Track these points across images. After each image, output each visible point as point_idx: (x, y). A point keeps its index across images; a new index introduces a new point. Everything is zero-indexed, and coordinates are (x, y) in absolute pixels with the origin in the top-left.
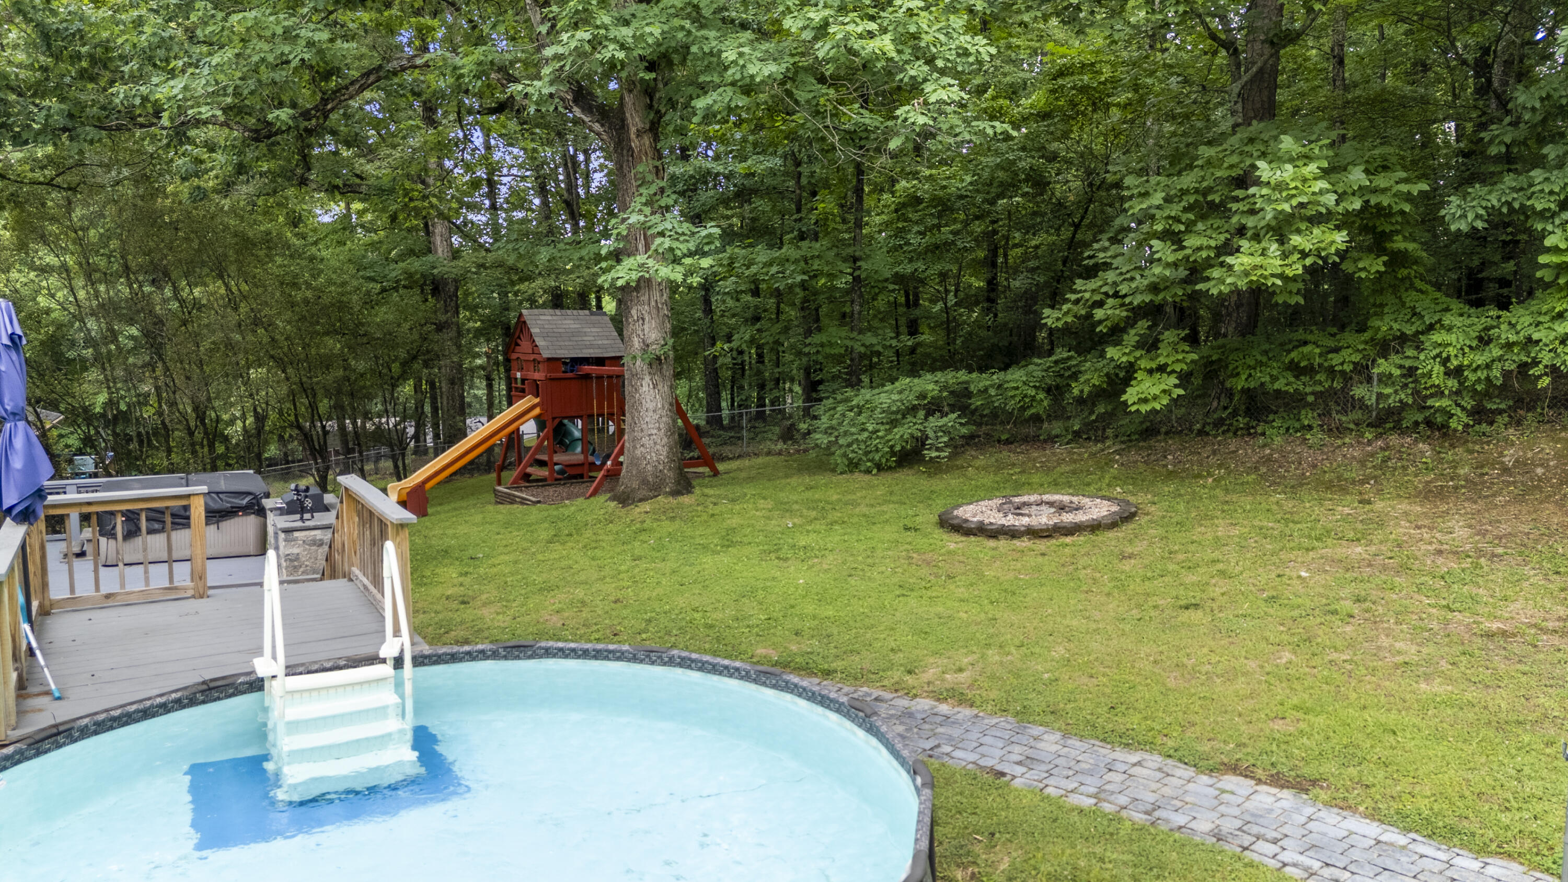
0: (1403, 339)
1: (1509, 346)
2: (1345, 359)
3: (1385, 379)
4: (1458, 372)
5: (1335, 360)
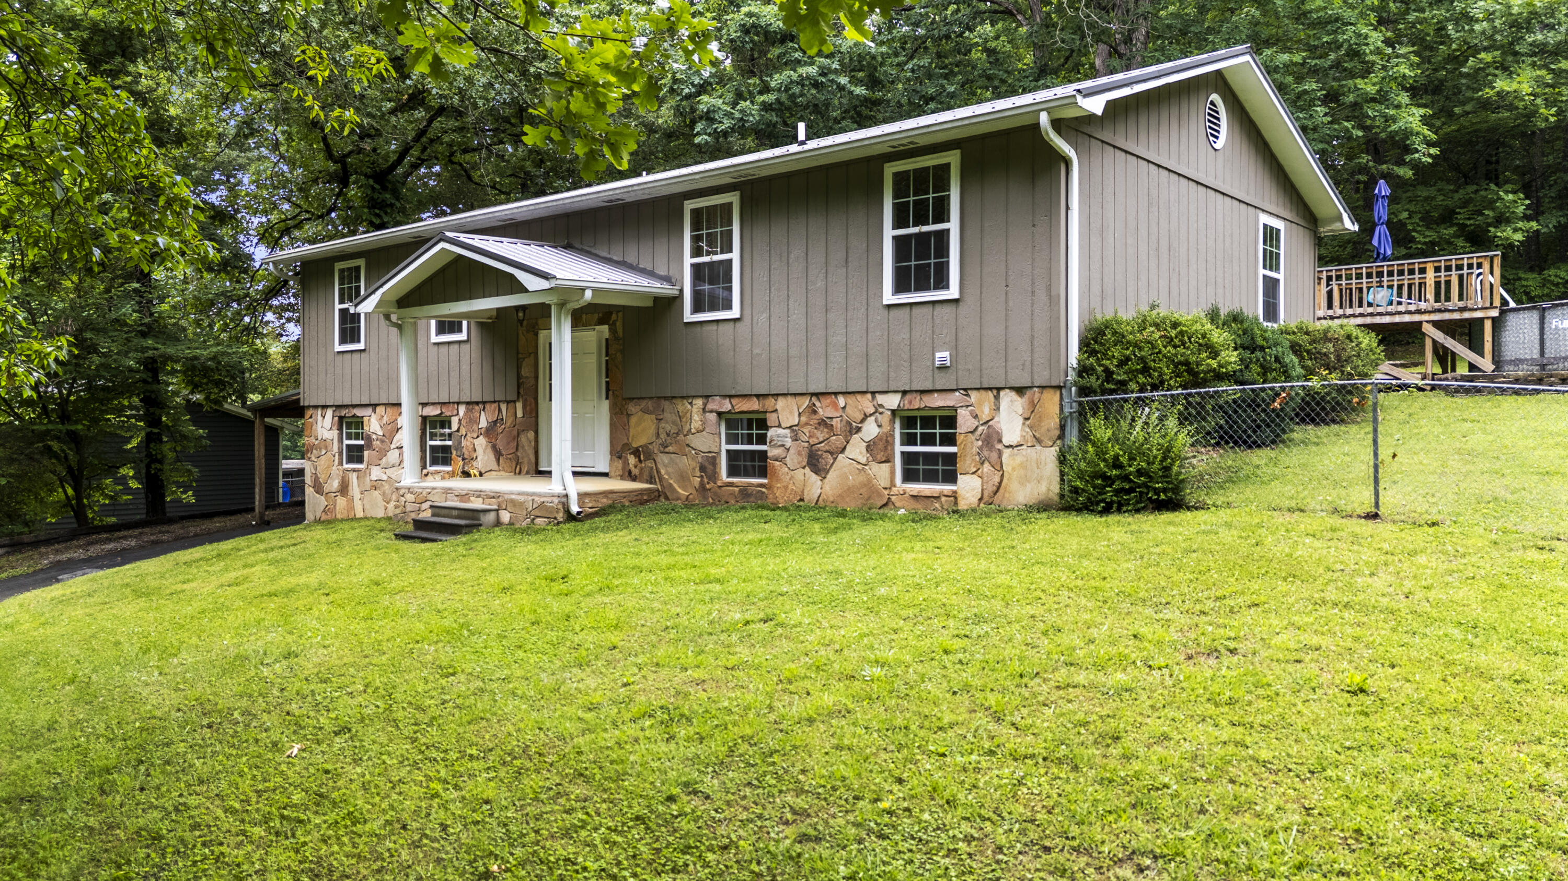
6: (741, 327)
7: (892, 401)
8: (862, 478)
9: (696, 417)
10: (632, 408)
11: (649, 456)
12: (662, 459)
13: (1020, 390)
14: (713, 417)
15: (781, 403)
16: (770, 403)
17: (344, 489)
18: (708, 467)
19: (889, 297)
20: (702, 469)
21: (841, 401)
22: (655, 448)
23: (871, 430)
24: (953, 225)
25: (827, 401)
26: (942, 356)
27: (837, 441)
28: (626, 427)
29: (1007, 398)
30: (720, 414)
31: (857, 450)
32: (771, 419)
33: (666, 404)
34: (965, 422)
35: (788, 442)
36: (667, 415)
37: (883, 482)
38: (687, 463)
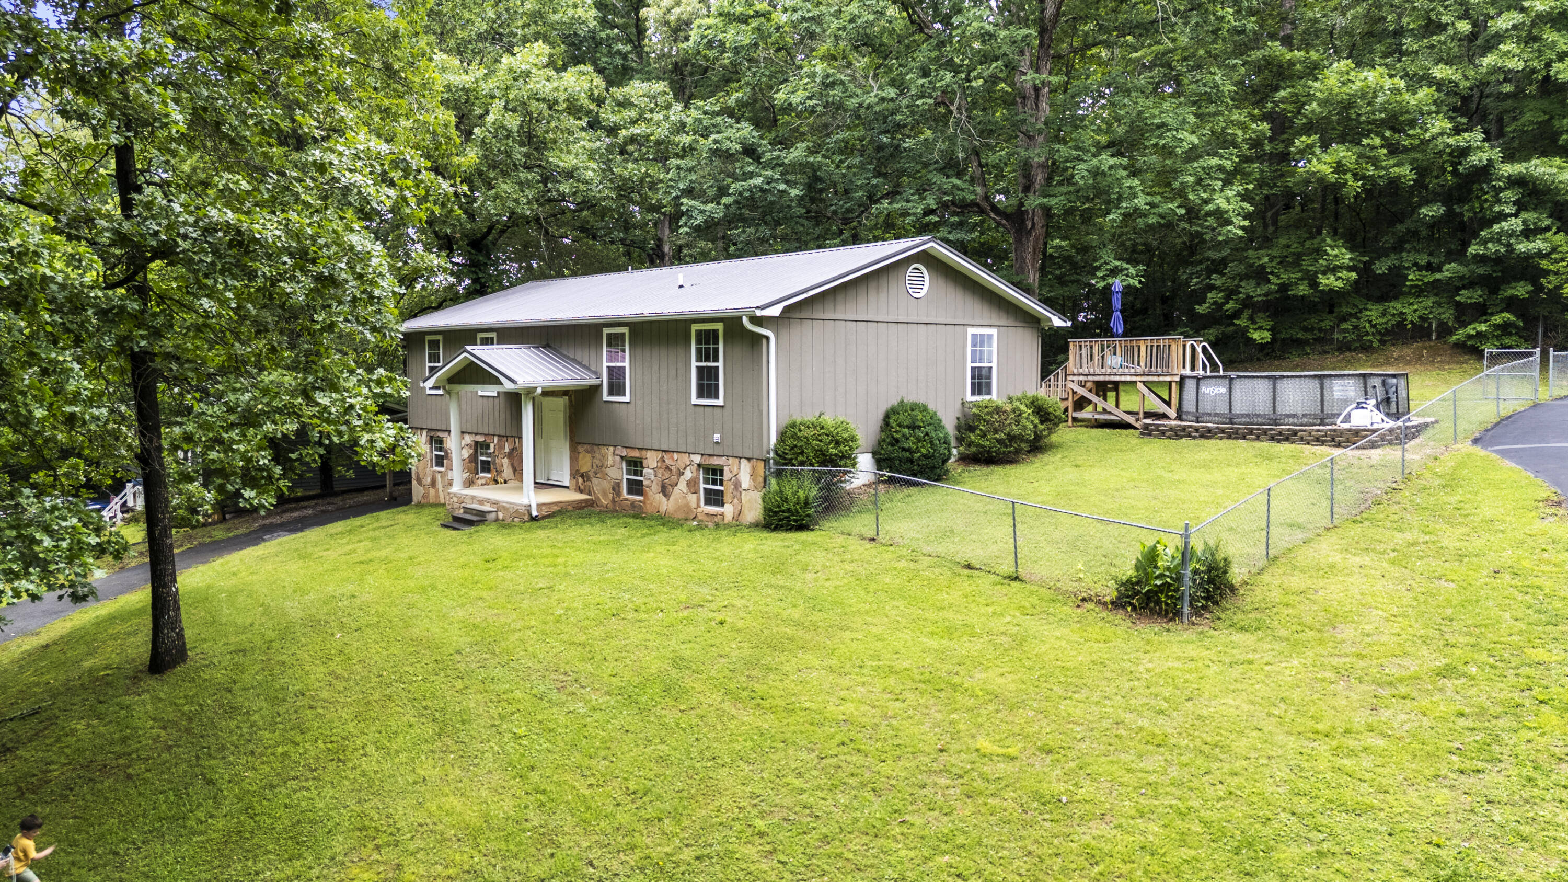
0: (1351, 315)
1: (1394, 315)
2: (1326, 324)
3: (1345, 331)
4: (1374, 326)
5: (1323, 324)
6: (631, 407)
7: (697, 459)
8: (684, 502)
9: (610, 458)
10: (581, 449)
11: (589, 479)
12: (595, 481)
13: (749, 459)
14: (618, 458)
15: (649, 454)
16: (644, 452)
17: (433, 483)
18: (616, 488)
19: (695, 400)
20: (614, 489)
21: (675, 456)
22: (591, 474)
23: (688, 474)
24: (720, 364)
25: (670, 455)
26: (717, 437)
27: (674, 478)
28: (577, 459)
29: (744, 462)
30: (622, 457)
31: (682, 486)
32: (645, 463)
33: (596, 448)
34: (727, 475)
35: (652, 477)
36: (597, 455)
37: (693, 504)
38: (607, 485)
